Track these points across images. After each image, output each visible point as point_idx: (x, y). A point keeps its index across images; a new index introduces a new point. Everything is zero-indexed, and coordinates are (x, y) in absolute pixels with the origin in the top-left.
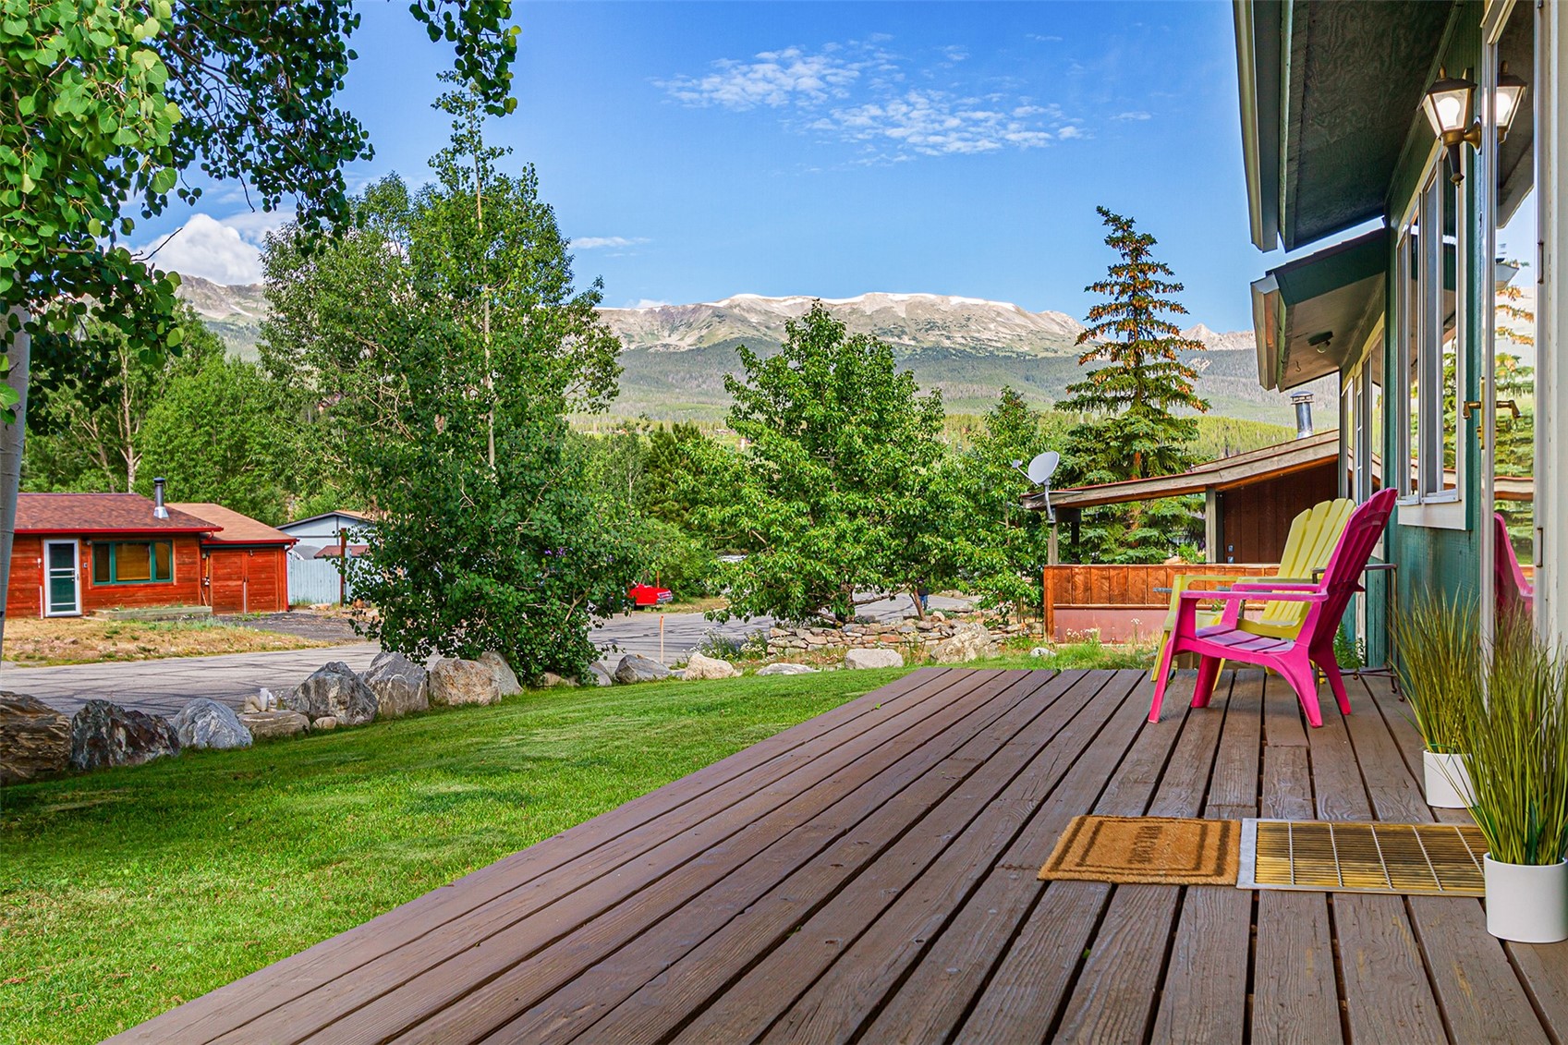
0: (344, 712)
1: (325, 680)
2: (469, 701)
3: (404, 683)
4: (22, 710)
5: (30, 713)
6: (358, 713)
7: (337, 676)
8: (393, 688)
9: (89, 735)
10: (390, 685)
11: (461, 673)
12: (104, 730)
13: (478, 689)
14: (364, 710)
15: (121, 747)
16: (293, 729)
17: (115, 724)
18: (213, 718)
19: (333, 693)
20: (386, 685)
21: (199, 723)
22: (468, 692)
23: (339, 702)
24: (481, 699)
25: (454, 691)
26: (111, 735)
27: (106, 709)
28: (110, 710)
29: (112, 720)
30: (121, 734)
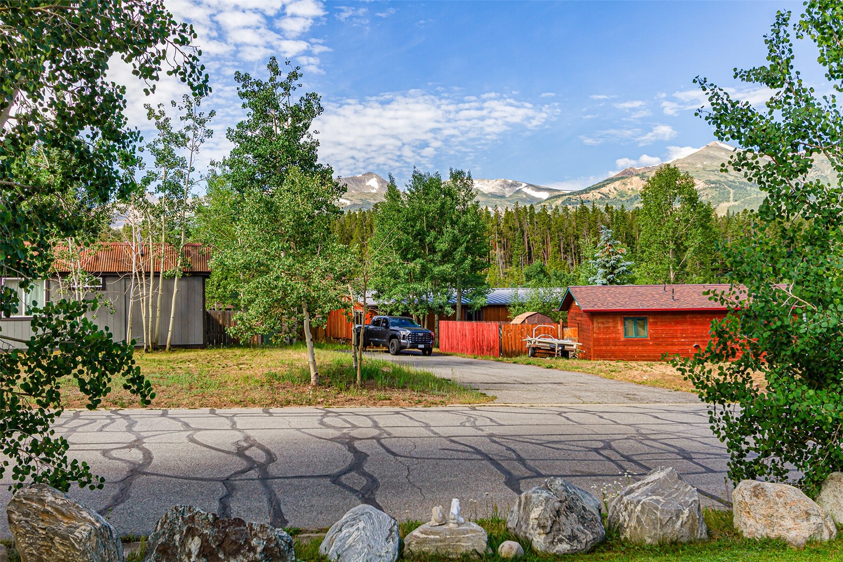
0: (543, 536)
1: (531, 497)
2: (772, 535)
3: (657, 509)
4: (63, 514)
5: (68, 518)
6: (561, 541)
7: (545, 494)
8: (642, 512)
9: (161, 540)
10: (639, 508)
11: (761, 501)
12: (177, 537)
13: (788, 523)
14: (572, 538)
15: (190, 557)
16: (463, 550)
17: (191, 532)
18: (358, 529)
19: (535, 513)
20: (635, 507)
21: (344, 532)
22: (771, 525)
23: (539, 525)
24: (791, 536)
25: (751, 522)
26: (183, 543)
27: (187, 516)
28: (192, 518)
29: (189, 529)
30: (194, 545)
